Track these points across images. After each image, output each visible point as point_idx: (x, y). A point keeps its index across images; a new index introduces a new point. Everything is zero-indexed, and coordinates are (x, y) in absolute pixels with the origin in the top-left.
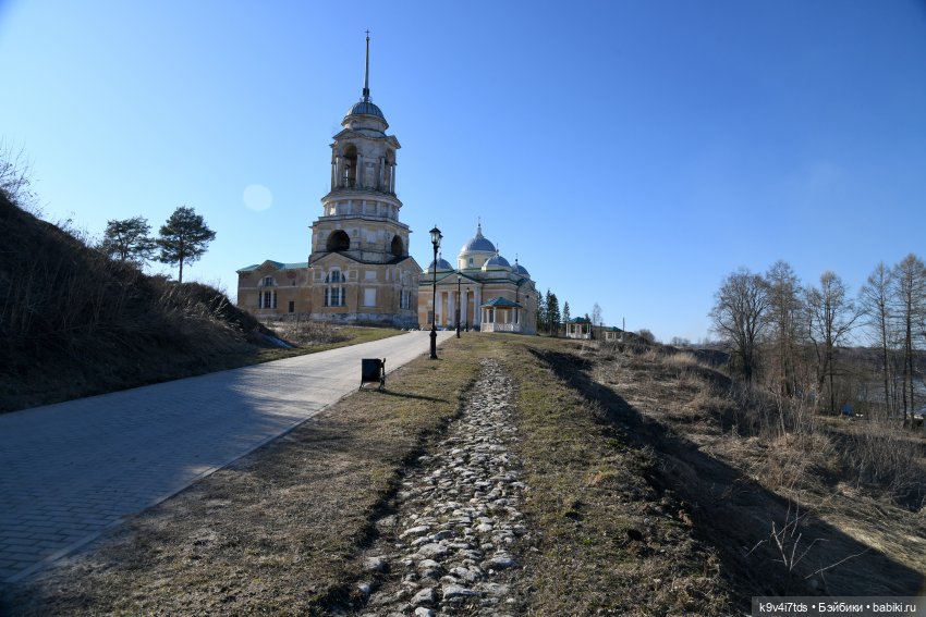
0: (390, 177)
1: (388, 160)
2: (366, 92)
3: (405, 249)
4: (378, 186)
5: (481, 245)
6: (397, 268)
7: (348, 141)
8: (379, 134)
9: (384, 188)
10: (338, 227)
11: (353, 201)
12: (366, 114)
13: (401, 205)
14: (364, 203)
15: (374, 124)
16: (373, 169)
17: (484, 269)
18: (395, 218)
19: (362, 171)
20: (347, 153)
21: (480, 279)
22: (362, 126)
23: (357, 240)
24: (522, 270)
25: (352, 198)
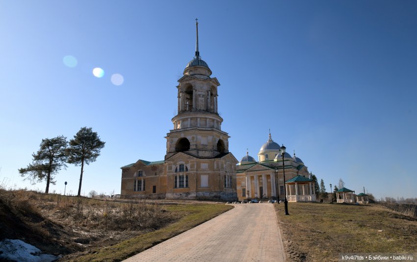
0: (214, 104)
1: (212, 93)
2: (197, 53)
3: (225, 148)
4: (207, 109)
5: (272, 146)
6: (221, 161)
7: (187, 82)
8: (206, 77)
9: (211, 109)
10: (182, 136)
11: (191, 119)
13: (222, 120)
14: (199, 119)
15: (203, 71)
16: (203, 99)
17: (275, 160)
18: (219, 129)
19: (196, 100)
20: (187, 91)
21: (273, 166)
22: (195, 73)
23: (195, 143)
24: (298, 160)
25: (191, 116)
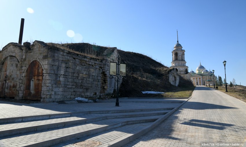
0: (184, 57)
1: (183, 54)
2: (178, 41)
3: (188, 71)
5: (201, 67)
6: (187, 75)
7: (176, 52)
8: (181, 50)
9: (183, 60)
10: (175, 68)
11: (178, 63)
12: (178, 46)
13: (186, 62)
14: (180, 63)
15: (180, 48)
16: (181, 56)
17: (202, 73)
18: (185, 65)
19: (179, 57)
20: (176, 54)
21: (201, 75)
22: (178, 48)
23: (179, 70)
24: (212, 72)
